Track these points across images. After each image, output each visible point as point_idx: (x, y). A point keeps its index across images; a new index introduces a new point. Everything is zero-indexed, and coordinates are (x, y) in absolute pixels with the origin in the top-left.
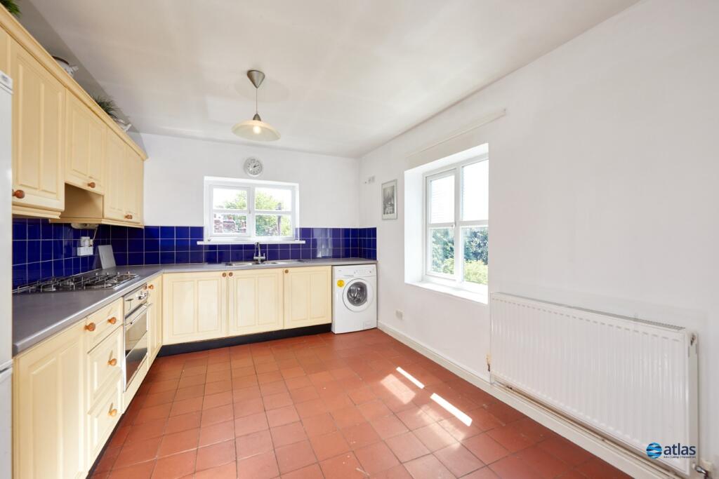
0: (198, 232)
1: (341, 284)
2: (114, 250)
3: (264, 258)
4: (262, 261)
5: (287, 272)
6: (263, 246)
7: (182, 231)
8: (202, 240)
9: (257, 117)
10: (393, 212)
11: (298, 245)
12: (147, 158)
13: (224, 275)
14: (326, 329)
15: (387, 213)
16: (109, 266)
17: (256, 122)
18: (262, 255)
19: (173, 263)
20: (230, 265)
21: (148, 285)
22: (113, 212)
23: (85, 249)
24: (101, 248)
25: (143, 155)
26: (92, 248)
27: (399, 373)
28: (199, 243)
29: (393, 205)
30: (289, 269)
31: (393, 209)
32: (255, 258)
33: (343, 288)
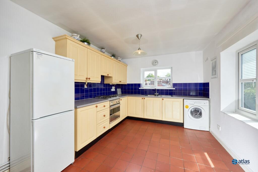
0: (139, 85)
1: (187, 107)
2: (121, 90)
3: (158, 94)
4: (158, 95)
5: (163, 99)
6: (158, 90)
7: (135, 85)
8: (140, 88)
9: (139, 49)
10: (216, 74)
11: (172, 90)
12: (128, 65)
13: (142, 99)
14: (181, 125)
15: (213, 75)
16: (119, 94)
17: (139, 50)
18: (157, 93)
19: (133, 94)
20: (147, 96)
21: (120, 99)
22: (115, 80)
23: (113, 89)
24: (118, 89)
25: (126, 65)
26: (115, 89)
27: (205, 156)
28: (139, 88)
29: (215, 71)
30: (164, 99)
31: (216, 73)
32: (155, 94)
33: (188, 109)
